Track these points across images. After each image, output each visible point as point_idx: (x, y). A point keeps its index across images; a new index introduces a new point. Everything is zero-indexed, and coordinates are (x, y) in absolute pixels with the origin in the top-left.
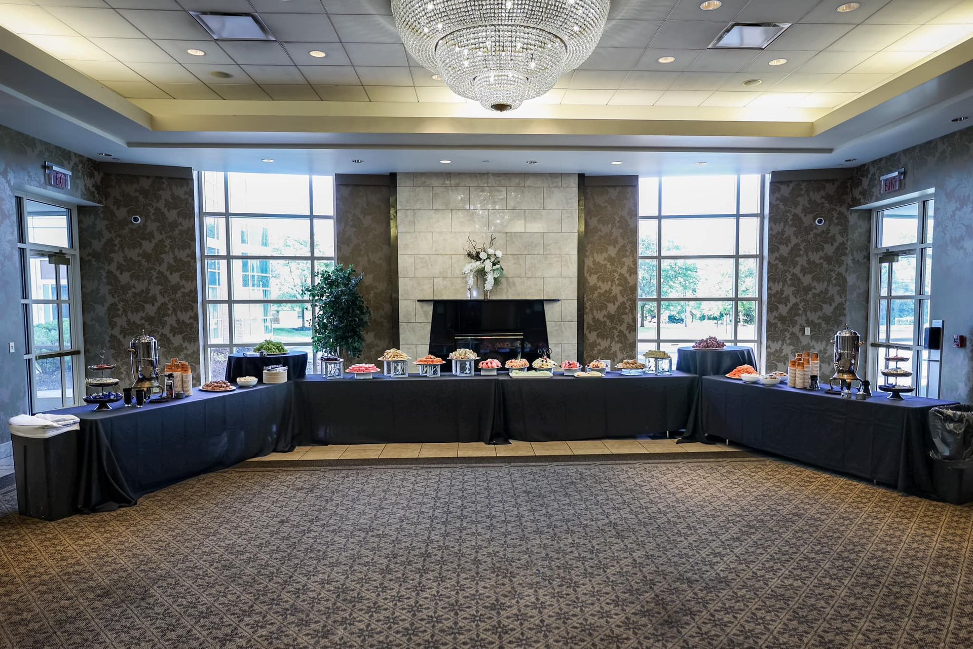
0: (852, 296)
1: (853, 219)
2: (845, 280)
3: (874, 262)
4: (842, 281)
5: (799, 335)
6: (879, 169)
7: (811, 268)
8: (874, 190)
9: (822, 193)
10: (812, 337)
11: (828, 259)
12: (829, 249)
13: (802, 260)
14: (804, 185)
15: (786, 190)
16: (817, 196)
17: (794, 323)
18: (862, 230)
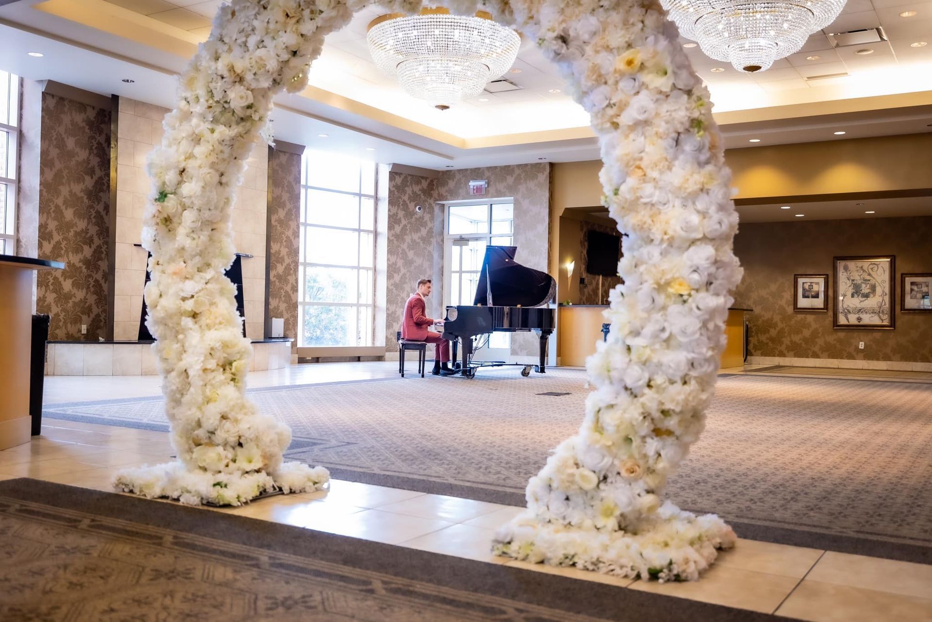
0: (436, 269)
1: (436, 210)
3: (447, 243)
4: (430, 257)
6: (465, 176)
7: (413, 245)
8: (460, 191)
9: (419, 187)
11: (423, 239)
12: (424, 232)
13: (408, 239)
14: (409, 178)
15: (399, 180)
16: (417, 189)
17: (403, 289)
18: (440, 219)
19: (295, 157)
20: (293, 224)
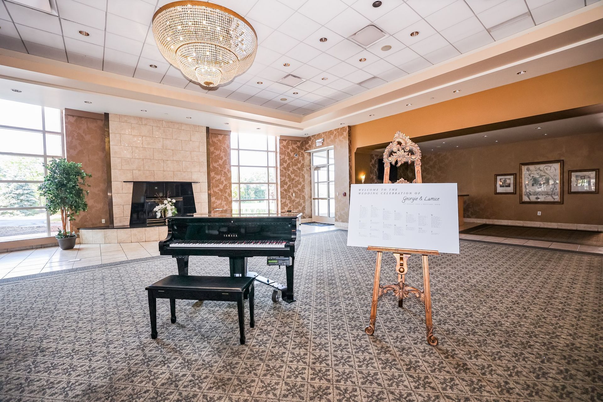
0: (307, 182)
1: (306, 155)
2: (304, 176)
3: (312, 170)
4: (303, 177)
5: (291, 196)
6: (315, 138)
7: (294, 172)
8: (313, 145)
9: (296, 145)
10: (295, 197)
11: (299, 168)
12: (299, 165)
13: (291, 169)
14: (290, 142)
15: (285, 143)
16: (294, 146)
17: (289, 192)
18: (309, 159)
19: (227, 136)
20: (227, 167)
